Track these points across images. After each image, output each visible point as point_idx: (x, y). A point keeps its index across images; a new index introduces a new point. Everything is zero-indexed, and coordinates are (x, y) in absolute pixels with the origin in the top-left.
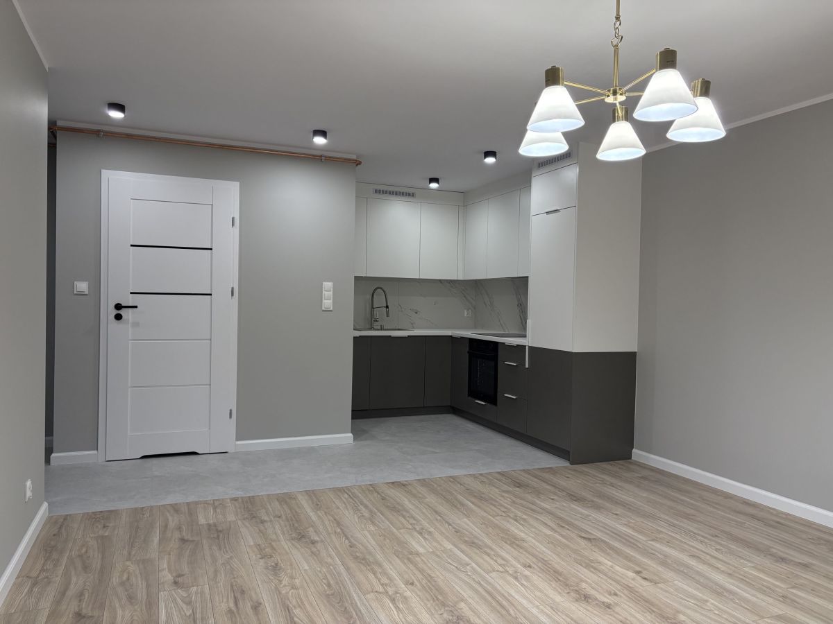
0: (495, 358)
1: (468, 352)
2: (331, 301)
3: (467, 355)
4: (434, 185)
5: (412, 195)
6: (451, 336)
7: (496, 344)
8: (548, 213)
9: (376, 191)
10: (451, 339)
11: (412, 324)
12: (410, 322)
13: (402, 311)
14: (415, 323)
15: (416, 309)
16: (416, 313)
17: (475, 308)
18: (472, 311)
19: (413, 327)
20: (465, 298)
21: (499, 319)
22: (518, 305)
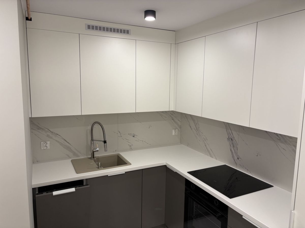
4: (150, 19)
5: (126, 32)
6: (165, 166)
9: (89, 27)
11: (130, 146)
12: (129, 145)
13: (121, 136)
14: (132, 145)
15: (134, 134)
16: (134, 136)
17: (181, 127)
18: (178, 130)
19: (131, 148)
20: (172, 121)
21: (205, 144)
22: (228, 139)
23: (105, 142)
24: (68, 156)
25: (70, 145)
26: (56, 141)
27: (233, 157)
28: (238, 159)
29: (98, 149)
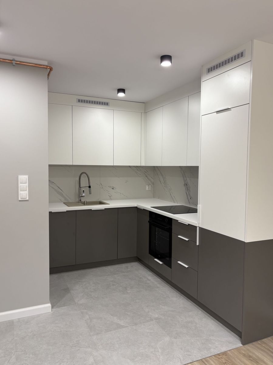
0: (170, 231)
1: (149, 222)
2: (27, 192)
3: (148, 224)
4: (121, 95)
5: (107, 104)
6: (137, 207)
7: (170, 220)
8: (218, 112)
9: (79, 101)
10: (137, 209)
11: (110, 197)
12: (109, 195)
13: (103, 188)
14: (112, 196)
15: (113, 187)
16: (113, 189)
17: (154, 184)
18: (151, 186)
19: (111, 199)
20: (146, 178)
21: (170, 193)
22: (184, 185)
23: (90, 187)
24: (61, 200)
25: (62, 191)
26: (52, 187)
27: (188, 198)
28: (191, 198)
29: (84, 195)
